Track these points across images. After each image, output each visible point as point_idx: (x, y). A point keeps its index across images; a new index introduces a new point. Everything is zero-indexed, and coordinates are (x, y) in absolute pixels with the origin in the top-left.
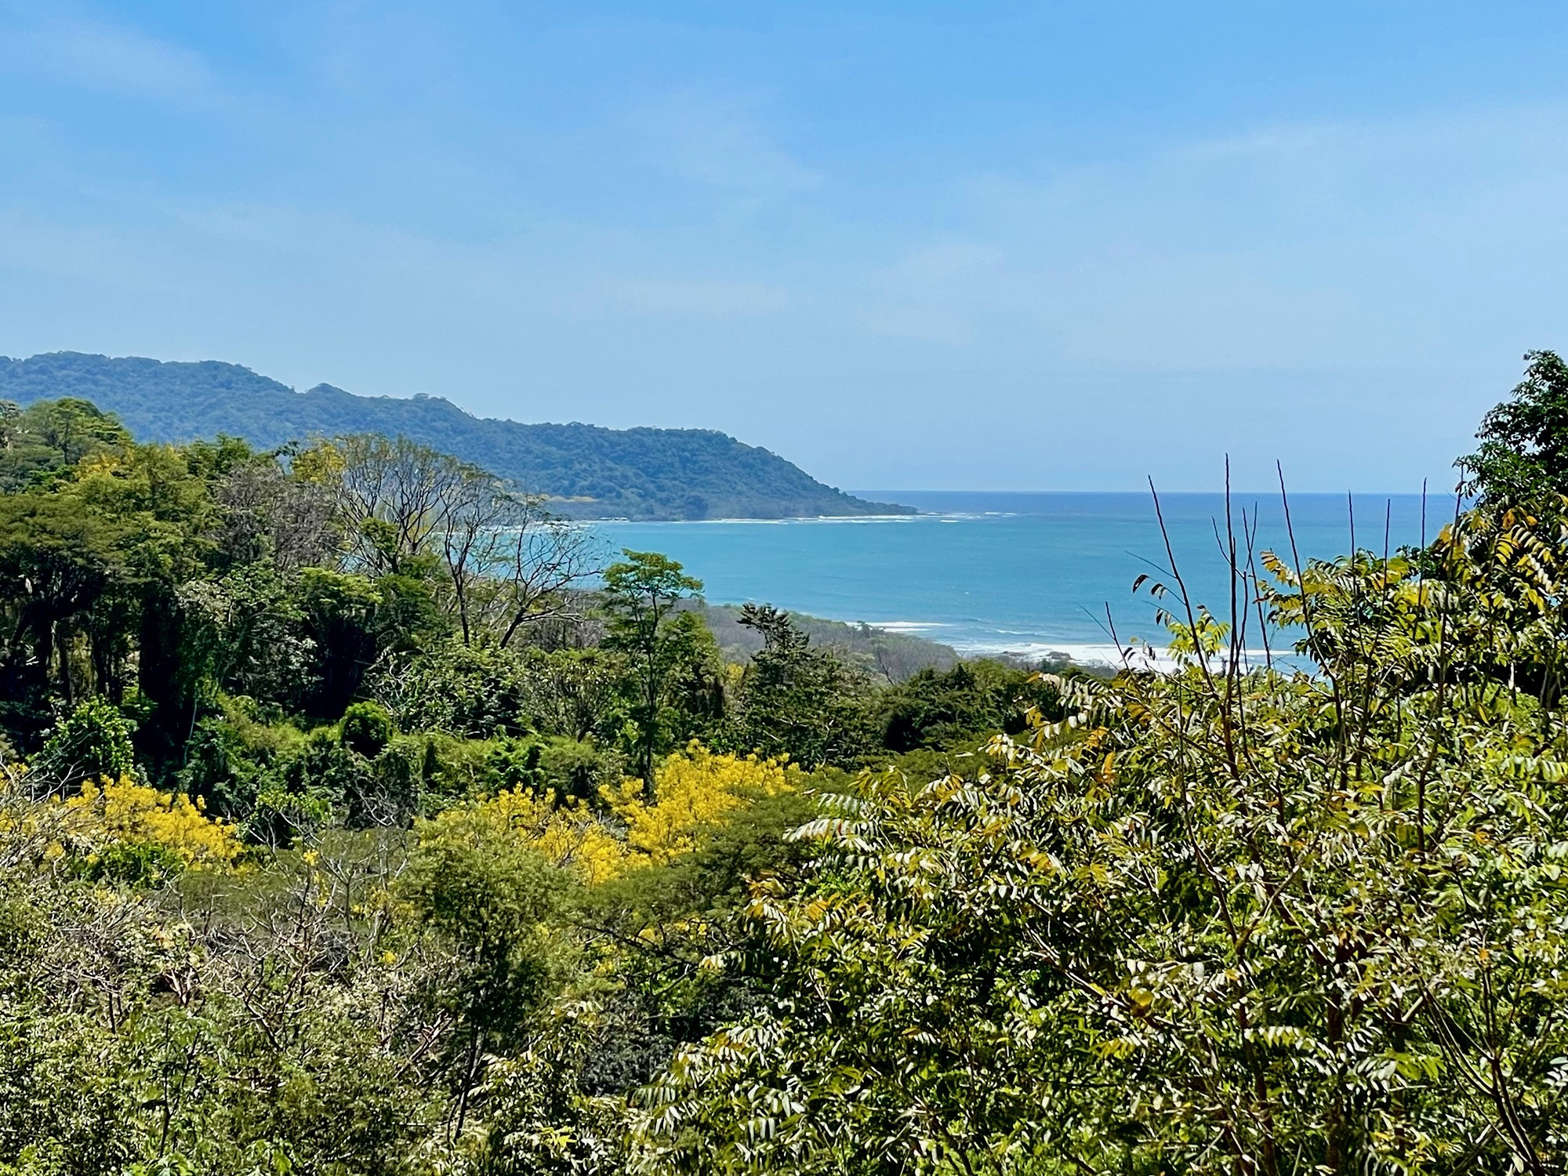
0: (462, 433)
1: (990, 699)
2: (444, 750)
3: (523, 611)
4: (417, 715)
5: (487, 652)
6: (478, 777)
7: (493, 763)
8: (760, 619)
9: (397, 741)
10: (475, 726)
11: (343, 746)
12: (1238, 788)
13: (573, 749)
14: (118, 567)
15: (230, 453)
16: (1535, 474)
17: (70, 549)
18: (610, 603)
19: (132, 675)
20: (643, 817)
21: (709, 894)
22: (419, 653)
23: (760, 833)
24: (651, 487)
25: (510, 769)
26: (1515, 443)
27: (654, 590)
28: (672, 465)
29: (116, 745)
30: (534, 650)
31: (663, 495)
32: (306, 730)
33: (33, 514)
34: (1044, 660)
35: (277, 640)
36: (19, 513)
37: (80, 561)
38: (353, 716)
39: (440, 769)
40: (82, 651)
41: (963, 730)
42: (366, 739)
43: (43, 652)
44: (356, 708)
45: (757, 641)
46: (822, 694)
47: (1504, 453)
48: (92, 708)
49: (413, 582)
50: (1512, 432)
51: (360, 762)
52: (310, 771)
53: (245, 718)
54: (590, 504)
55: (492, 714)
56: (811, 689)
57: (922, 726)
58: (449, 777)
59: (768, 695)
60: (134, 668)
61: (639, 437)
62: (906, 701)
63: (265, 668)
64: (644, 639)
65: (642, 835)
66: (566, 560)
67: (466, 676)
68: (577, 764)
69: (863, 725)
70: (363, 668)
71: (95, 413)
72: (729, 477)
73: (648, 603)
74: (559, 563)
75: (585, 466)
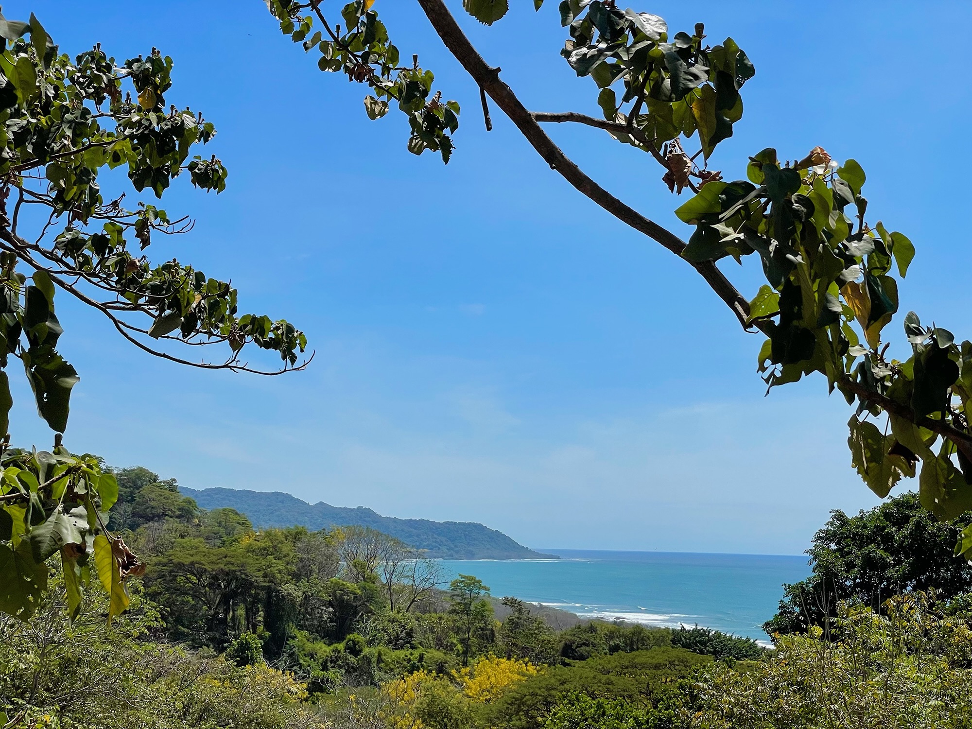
0: (376, 522)
1: (603, 637)
2: (385, 655)
3: (415, 597)
4: (373, 640)
5: (401, 614)
6: (399, 665)
7: (405, 660)
8: (511, 603)
9: (366, 651)
10: (396, 644)
11: (345, 652)
13: (438, 655)
14: (258, 578)
15: (300, 533)
16: (836, 557)
17: (240, 571)
18: (453, 596)
19: (260, 621)
20: (470, 683)
21: (511, 715)
22: (374, 614)
23: (531, 691)
24: (453, 546)
25: (412, 662)
26: (827, 545)
27: (471, 590)
28: (461, 537)
29: (256, 650)
30: (418, 614)
31: (457, 549)
32: (329, 645)
33: (225, 557)
35: (318, 608)
36: (221, 556)
37: (243, 576)
38: (350, 640)
39: (383, 662)
40: (241, 612)
41: (593, 650)
42: (354, 650)
43: (226, 612)
44: (351, 636)
45: (509, 611)
46: (536, 634)
47: (823, 548)
48: (248, 636)
49: (372, 585)
50: (826, 540)
51: (352, 659)
52: (331, 662)
53: (305, 640)
54: (428, 552)
55: (402, 639)
56: (532, 632)
57: (576, 648)
58: (387, 665)
59: (515, 634)
60: (261, 619)
61: (448, 525)
62: (569, 637)
63: (313, 619)
64: (466, 611)
65: (469, 690)
66: (432, 577)
67: (392, 624)
68: (440, 661)
69: (552, 647)
70: (351, 620)
71: (237, 514)
72: (484, 542)
73: (468, 596)
74: (430, 578)
75: (425, 537)
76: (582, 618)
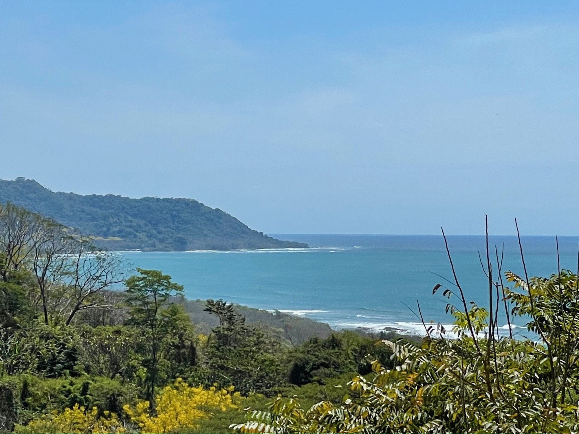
0: (44, 200)
1: (350, 355)
2: (33, 385)
3: (80, 303)
4: (16, 365)
5: (58, 327)
6: (53, 400)
7: (62, 392)
8: (217, 308)
10: (51, 370)
12: (495, 407)
18: (130, 299)
20: (149, 423)
22: (19, 328)
24: (154, 232)
25: (72, 395)
27: (155, 292)
28: (166, 219)
30: (87, 326)
31: (160, 236)
34: (382, 332)
39: (30, 395)
41: (334, 373)
45: (214, 321)
46: (254, 351)
49: (15, 287)
54: (119, 242)
55: (61, 363)
56: (248, 349)
57: (311, 370)
58: (35, 400)
59: (222, 352)
61: (147, 202)
62: (301, 355)
64: (150, 320)
66: (104, 273)
67: (46, 341)
68: (111, 393)
69: (277, 370)
72: (199, 226)
73: (152, 299)
74: (100, 276)
75: (115, 219)
76: (336, 330)
